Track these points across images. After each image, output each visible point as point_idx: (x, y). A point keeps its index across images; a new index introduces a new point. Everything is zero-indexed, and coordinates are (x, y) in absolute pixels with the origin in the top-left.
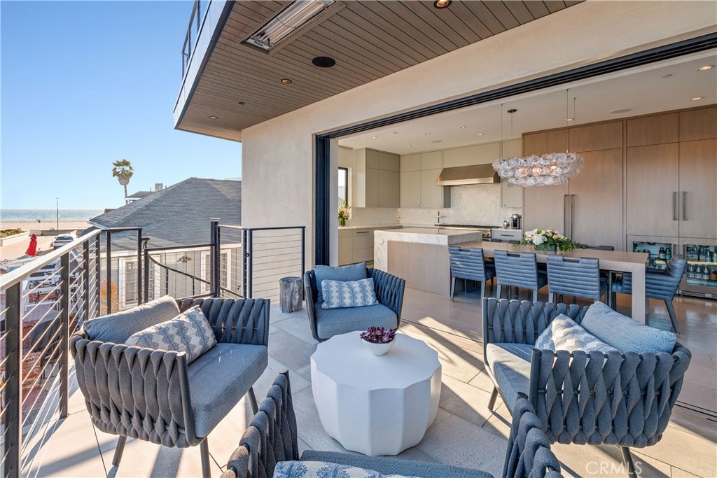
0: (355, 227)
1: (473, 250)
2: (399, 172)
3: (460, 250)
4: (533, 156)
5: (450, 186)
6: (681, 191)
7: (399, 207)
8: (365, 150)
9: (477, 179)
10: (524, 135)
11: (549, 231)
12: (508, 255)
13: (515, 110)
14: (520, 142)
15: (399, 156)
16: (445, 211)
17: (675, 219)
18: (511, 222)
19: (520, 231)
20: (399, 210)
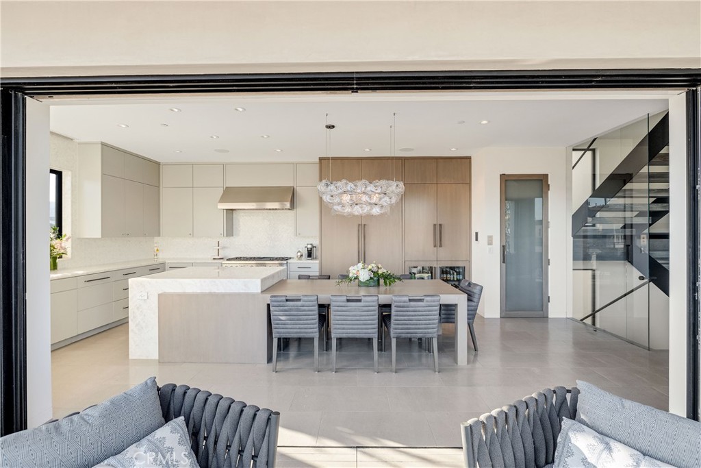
0: (80, 272)
1: (306, 298)
2: (159, 187)
3: (287, 300)
4: (363, 181)
5: (232, 210)
6: (438, 223)
7: (159, 236)
8: (100, 145)
9: (254, 204)
10: (321, 159)
11: (373, 265)
12: (348, 301)
13: (333, 127)
14: (318, 166)
15: (159, 164)
16: (225, 241)
17: (435, 246)
18: (305, 252)
19: (318, 262)
20: (156, 239)
